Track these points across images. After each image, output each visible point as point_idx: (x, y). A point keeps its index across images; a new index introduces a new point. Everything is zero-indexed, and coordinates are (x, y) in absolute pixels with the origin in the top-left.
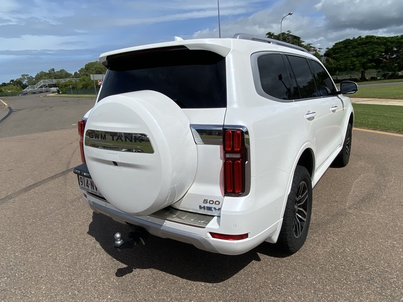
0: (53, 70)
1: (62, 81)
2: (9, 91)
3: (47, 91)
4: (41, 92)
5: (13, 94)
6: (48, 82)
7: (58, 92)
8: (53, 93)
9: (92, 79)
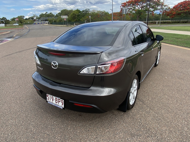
0: (47, 13)
1: (50, 19)
2: (28, 22)
3: (44, 23)
4: (42, 23)
5: (30, 24)
6: (45, 19)
7: (49, 23)
8: (47, 23)
9: (62, 18)
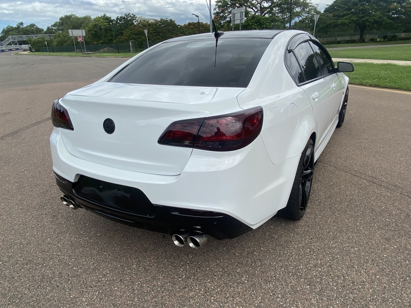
0: (22, 24)
1: (34, 38)
3: (17, 49)
4: (11, 50)
6: (17, 38)
7: (31, 51)
8: (25, 50)
9: (71, 35)
